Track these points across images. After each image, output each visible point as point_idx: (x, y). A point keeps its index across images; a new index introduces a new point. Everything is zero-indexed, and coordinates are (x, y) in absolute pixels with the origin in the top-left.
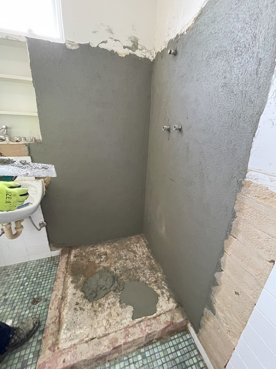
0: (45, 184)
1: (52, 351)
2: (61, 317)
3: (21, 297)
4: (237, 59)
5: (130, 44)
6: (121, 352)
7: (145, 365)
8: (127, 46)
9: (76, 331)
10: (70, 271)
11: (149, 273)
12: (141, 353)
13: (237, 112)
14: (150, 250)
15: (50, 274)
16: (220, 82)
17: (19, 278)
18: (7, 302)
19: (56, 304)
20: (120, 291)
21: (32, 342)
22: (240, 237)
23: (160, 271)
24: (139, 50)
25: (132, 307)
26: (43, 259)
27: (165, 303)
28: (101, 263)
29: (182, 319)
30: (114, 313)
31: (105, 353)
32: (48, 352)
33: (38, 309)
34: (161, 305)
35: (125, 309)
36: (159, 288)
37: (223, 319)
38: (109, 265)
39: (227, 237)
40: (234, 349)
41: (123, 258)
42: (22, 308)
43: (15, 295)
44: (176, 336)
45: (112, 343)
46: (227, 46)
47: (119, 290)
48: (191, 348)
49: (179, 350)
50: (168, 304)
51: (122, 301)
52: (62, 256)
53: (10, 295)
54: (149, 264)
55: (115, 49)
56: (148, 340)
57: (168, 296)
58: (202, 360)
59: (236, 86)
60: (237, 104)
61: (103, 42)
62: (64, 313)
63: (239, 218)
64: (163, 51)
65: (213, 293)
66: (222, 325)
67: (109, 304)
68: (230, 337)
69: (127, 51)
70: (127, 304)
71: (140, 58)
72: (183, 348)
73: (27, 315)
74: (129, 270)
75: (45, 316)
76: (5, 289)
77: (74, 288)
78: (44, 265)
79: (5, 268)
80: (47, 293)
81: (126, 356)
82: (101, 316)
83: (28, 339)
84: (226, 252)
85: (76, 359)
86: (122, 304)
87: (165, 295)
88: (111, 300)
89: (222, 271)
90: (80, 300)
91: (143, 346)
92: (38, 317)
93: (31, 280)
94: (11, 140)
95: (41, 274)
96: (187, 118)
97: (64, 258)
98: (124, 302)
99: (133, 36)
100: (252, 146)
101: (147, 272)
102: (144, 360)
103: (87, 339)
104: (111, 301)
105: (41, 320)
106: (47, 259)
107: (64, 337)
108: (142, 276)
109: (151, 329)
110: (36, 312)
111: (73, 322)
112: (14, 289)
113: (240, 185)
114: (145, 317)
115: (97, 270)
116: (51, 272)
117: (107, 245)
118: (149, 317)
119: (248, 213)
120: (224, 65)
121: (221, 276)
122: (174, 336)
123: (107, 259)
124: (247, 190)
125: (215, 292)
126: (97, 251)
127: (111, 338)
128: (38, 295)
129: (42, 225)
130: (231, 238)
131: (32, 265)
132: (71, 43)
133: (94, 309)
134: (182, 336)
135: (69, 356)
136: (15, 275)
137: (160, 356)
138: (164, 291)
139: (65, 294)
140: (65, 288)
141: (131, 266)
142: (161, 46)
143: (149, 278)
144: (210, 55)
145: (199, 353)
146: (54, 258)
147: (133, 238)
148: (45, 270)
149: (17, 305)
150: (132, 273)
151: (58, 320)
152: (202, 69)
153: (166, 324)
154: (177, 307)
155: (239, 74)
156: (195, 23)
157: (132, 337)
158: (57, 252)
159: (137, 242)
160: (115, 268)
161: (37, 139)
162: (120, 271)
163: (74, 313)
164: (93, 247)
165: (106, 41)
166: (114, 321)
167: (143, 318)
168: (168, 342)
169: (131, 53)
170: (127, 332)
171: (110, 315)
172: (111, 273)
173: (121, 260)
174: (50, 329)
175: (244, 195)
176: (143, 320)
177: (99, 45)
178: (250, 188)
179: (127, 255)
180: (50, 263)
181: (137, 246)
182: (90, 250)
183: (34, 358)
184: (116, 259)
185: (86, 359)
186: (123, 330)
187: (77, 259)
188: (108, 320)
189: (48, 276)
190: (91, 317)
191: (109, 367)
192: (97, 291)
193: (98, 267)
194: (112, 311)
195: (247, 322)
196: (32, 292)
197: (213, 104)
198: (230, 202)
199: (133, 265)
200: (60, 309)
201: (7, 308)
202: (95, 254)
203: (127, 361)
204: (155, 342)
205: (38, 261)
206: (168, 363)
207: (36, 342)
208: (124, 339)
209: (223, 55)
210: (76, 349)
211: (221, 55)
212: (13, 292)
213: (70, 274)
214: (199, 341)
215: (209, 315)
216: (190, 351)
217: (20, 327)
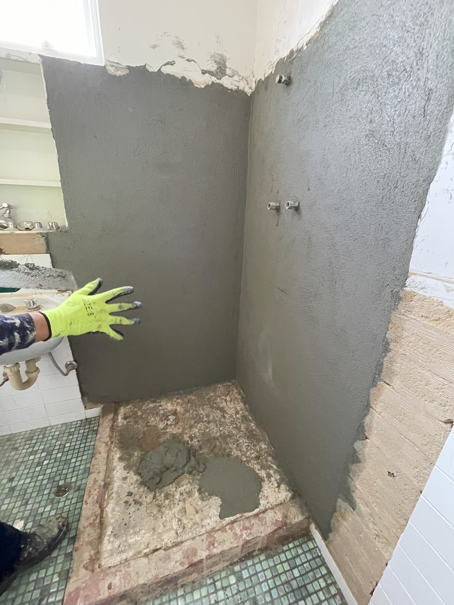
1: (89, 571)
2: (104, 516)
3: (38, 484)
4: (391, 91)
5: (213, 67)
6: (203, 571)
7: (242, 591)
8: (208, 69)
9: (128, 538)
10: (117, 442)
11: (246, 444)
12: (234, 573)
13: (391, 179)
14: (247, 406)
15: (85, 447)
16: (363, 129)
17: (34, 453)
18: (15, 493)
19: (95, 493)
21: (56, 557)
22: (396, 382)
23: (265, 441)
24: (227, 76)
25: (220, 499)
26: (73, 422)
27: (273, 492)
28: (167, 429)
29: (300, 518)
30: (190, 510)
31: (177, 572)
32: (83, 572)
33: (65, 503)
34: (266, 494)
35: (207, 501)
36: (263, 467)
37: (369, 517)
38: (180, 431)
39: (374, 384)
40: (387, 564)
41: (204, 420)
42: (40, 503)
43: (28, 481)
44: (291, 545)
45: (188, 558)
46: (375, 69)
47: (198, 471)
48: (317, 564)
49: (296, 567)
50: (278, 493)
51: (202, 490)
52: (103, 417)
53: (19, 481)
54: (247, 429)
55: (189, 76)
56: (245, 552)
57: (278, 481)
58: (334, 583)
59: (390, 134)
60: (392, 165)
61: (168, 64)
62: (108, 509)
63: (395, 353)
64: (267, 78)
65: (351, 474)
66: (367, 526)
67: (181, 494)
68: (380, 545)
69: (209, 78)
70: (211, 495)
71: (228, 89)
72: (303, 564)
73: (48, 513)
74: (214, 438)
75: (77, 515)
76: (11, 472)
77: (125, 468)
78: (74, 432)
79: (10, 438)
80: (80, 477)
81: (210, 578)
82: (168, 514)
83: (50, 553)
84: (373, 408)
85: (129, 584)
86: (203, 494)
87: (273, 479)
88: (185, 487)
89: (367, 438)
90: (134, 488)
91: (237, 562)
93: (53, 456)
94: (16, 227)
95: (70, 446)
96: (309, 189)
97: (107, 420)
98: (205, 492)
99: (218, 54)
100: (417, 234)
101: (243, 441)
102: (239, 584)
103: (147, 550)
104: (185, 489)
105: (70, 520)
106: (79, 422)
107: (109, 547)
108: (236, 448)
109: (250, 534)
110: (63, 508)
111: (123, 524)
112: (26, 471)
113: (397, 298)
114: (240, 515)
115: (162, 440)
116: (86, 442)
117: (177, 399)
118: (247, 514)
119: (410, 344)
120: (369, 100)
121: (364, 446)
122: (287, 544)
123: (177, 421)
124: (408, 306)
125: (355, 472)
126: (160, 408)
127: (186, 549)
128: (65, 481)
129: (70, 367)
130: (382, 385)
131: (55, 432)
132: (115, 65)
133: (157, 502)
134: (300, 545)
135: (118, 578)
136: (27, 449)
137: (266, 577)
138: (272, 472)
139: (109, 479)
140: (109, 470)
141: (217, 432)
142: (264, 70)
143: (247, 452)
144: (347, 84)
145: (329, 573)
146: (91, 421)
147: (219, 388)
148: (77, 441)
149: (30, 497)
150: (218, 444)
151: (98, 521)
152: (333, 107)
153: (275, 526)
154: (293, 498)
155: (394, 114)
156: (321, 30)
157: (219, 546)
158: (95, 411)
160: (191, 436)
161: (60, 225)
162: (198, 441)
163: (125, 510)
164: (154, 402)
165: (174, 61)
166: (190, 521)
167: (238, 516)
168: (279, 554)
169: (215, 82)
170: (212, 539)
171: (184, 511)
172: (184, 443)
173: (201, 423)
174: (86, 536)
175: (403, 315)
176: (238, 520)
177: (160, 68)
178: (413, 302)
179: (209, 415)
180: (85, 429)
181: (226, 400)
182: (149, 407)
183: (61, 582)
184: (192, 422)
185: (146, 583)
186: (206, 535)
187: (128, 422)
188: (180, 520)
189: (82, 450)
190: (152, 515)
191: (183, 596)
192: (162, 473)
193: (163, 435)
194: (187, 505)
195: (407, 520)
196: (55, 476)
197: (351, 165)
198: (380, 327)
199: (220, 431)
200: (101, 503)
201: (15, 502)
202: (157, 414)
203: (213, 585)
204: (257, 555)
205: (63, 426)
206: (278, 588)
207: (63, 556)
208: (207, 551)
209: (367, 84)
210: (128, 568)
211: (365, 84)
212: (24, 477)
213: (118, 446)
214: (329, 553)
215: (346, 510)
216: (315, 569)
217: (37, 532)
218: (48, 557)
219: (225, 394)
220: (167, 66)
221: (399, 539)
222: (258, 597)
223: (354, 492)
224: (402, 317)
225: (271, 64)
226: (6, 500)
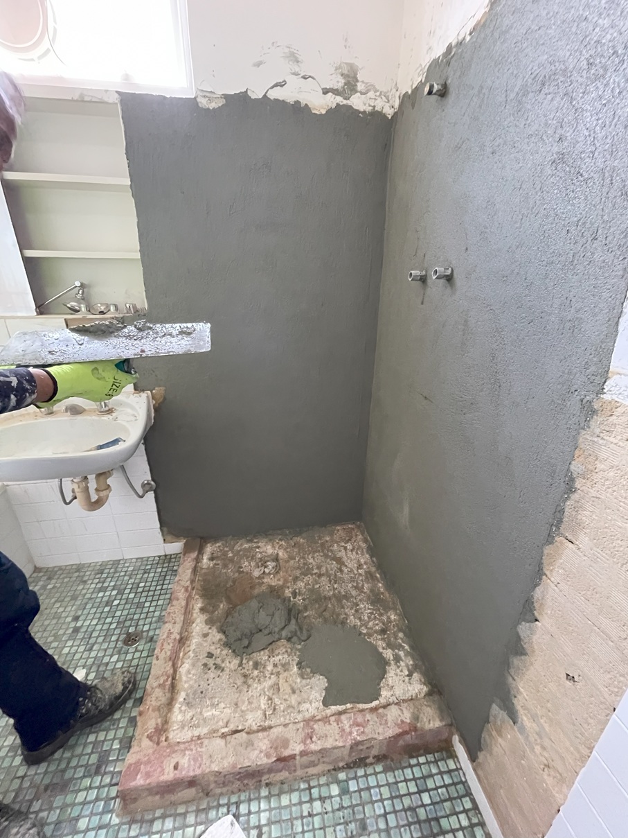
0: (154, 402)
1: (154, 742)
2: (177, 678)
3: (106, 627)
4: (592, 89)
5: (339, 83)
6: (295, 771)
7: (346, 808)
8: (332, 87)
9: (204, 710)
10: (200, 588)
11: (369, 611)
12: (338, 782)
13: (588, 225)
14: (374, 559)
15: (161, 589)
16: (548, 152)
17: (103, 589)
18: (79, 634)
19: (168, 648)
20: (300, 641)
21: (119, 719)
22: (584, 540)
23: (395, 609)
24: (358, 94)
25: (326, 680)
26: (149, 557)
27: (401, 682)
28: (263, 578)
29: (437, 724)
30: (285, 687)
31: (261, 765)
32: (146, 743)
33: (133, 654)
34: (390, 683)
35: (308, 680)
36: (390, 646)
37: (536, 737)
38: (281, 583)
39: (550, 539)
40: (559, 811)
41: (314, 572)
42: (106, 650)
43: (95, 622)
44: (422, 760)
45: (276, 748)
46: (568, 58)
47: (299, 638)
48: (458, 792)
49: (428, 790)
50: (409, 685)
51: (303, 664)
52: (184, 555)
53: (84, 621)
54: (372, 591)
55: (304, 99)
56: (355, 757)
57: (410, 667)
58: (482, 824)
59: (589, 157)
60: (591, 203)
61: (276, 85)
62: (184, 669)
63: (582, 494)
64: (416, 90)
65: (512, 671)
66: (532, 749)
67: (275, 665)
68: (550, 781)
69: (332, 99)
70: (314, 672)
71: (360, 112)
72: (436, 788)
73: (114, 664)
74: (325, 598)
75: (146, 671)
76: (76, 611)
77: (207, 622)
78: (150, 569)
79: (79, 568)
80: (154, 626)
81: (304, 781)
82: (256, 688)
83: (112, 713)
84: (546, 576)
85: (199, 768)
86: (304, 670)
87: (402, 663)
88: (280, 657)
89: (536, 620)
90: (216, 649)
91: (343, 767)
92: (134, 671)
93: (124, 596)
94: (89, 311)
95: (144, 587)
96: (467, 249)
97: (190, 559)
98: (308, 666)
99: (346, 63)
100: (624, 310)
101: (365, 607)
102: (343, 797)
103: (226, 730)
104: (280, 660)
105: (139, 677)
106: (157, 558)
107: (180, 717)
108: (353, 615)
109: (363, 732)
110: (131, 661)
111: (199, 691)
112: (93, 610)
113: (589, 411)
114: (352, 706)
115: (256, 591)
116: (163, 585)
117: (281, 540)
118: (361, 706)
119: (607, 483)
120: (558, 108)
121: (533, 632)
122: (417, 757)
123: (277, 570)
124: (605, 423)
125: (519, 669)
126: (257, 550)
127: (275, 737)
128: (136, 628)
129: (147, 488)
130: (561, 543)
131: (128, 567)
132: (208, 94)
133: (243, 671)
134: (436, 762)
135: (187, 758)
136: (97, 584)
137: (381, 795)
138: (402, 653)
139: (186, 633)
140: (187, 622)
141: (331, 590)
142: (410, 77)
143: (369, 622)
144: (526, 85)
145: (476, 807)
146: (171, 558)
147: (338, 530)
148: (153, 581)
149: (96, 642)
150: (330, 606)
151: (169, 682)
152: (506, 123)
153: (399, 728)
154: (429, 694)
155: (596, 125)
156: (491, 9)
157: (319, 742)
158: (176, 547)
159: (347, 538)
160: (295, 591)
161: (139, 307)
162: (304, 599)
163: (203, 674)
164: (251, 541)
165: (284, 81)
166: (283, 702)
167: (349, 706)
168: (403, 769)
169: (341, 104)
170: (310, 731)
171: (276, 688)
172: (284, 600)
173: (309, 576)
174: (154, 699)
175: (598, 436)
176: (348, 711)
177: (266, 92)
178: (614, 417)
179: (322, 566)
180: (163, 567)
181: (345, 548)
182: (243, 547)
183: (122, 751)
184: (298, 573)
185: (221, 770)
186: (302, 724)
187: (215, 564)
188: (270, 699)
189: (157, 593)
190: (236, 686)
191: (268, 798)
192: (252, 634)
193: (258, 586)
194: (281, 681)
195: (591, 749)
196: (125, 620)
197: (528, 209)
198: (561, 454)
199: (334, 589)
200: (174, 661)
201: (79, 646)
202: (253, 558)
203: (308, 791)
204: (372, 764)
205: (139, 560)
206: (398, 814)
207: (126, 720)
208: (302, 744)
209: (557, 83)
210: (201, 747)
211: (554, 83)
212: (90, 617)
213: (200, 592)
214: (476, 780)
215: (503, 721)
216: (455, 798)
217: (99, 686)
218: (109, 718)
219: (345, 539)
220: (275, 88)
221: (577, 776)
222: (368, 821)
223: (515, 697)
224: (596, 439)
225: (420, 68)
226: (68, 642)
